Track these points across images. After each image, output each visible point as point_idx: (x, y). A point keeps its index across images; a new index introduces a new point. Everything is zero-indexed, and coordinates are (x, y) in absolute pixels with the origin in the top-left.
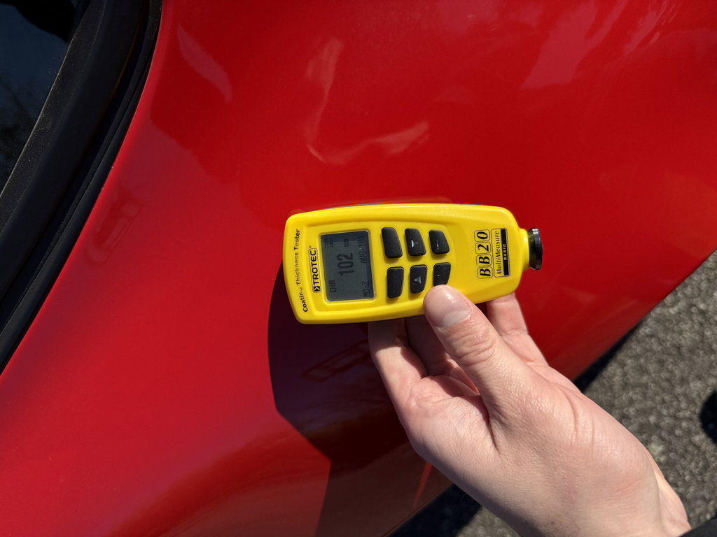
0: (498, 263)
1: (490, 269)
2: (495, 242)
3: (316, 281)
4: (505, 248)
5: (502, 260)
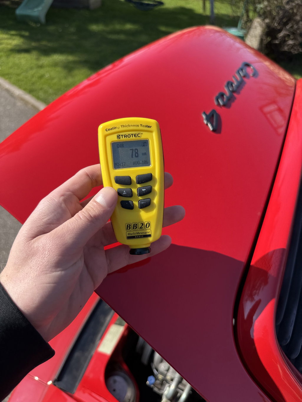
0: (134, 233)
1: (130, 229)
2: (145, 231)
3: (123, 136)
4: (141, 237)
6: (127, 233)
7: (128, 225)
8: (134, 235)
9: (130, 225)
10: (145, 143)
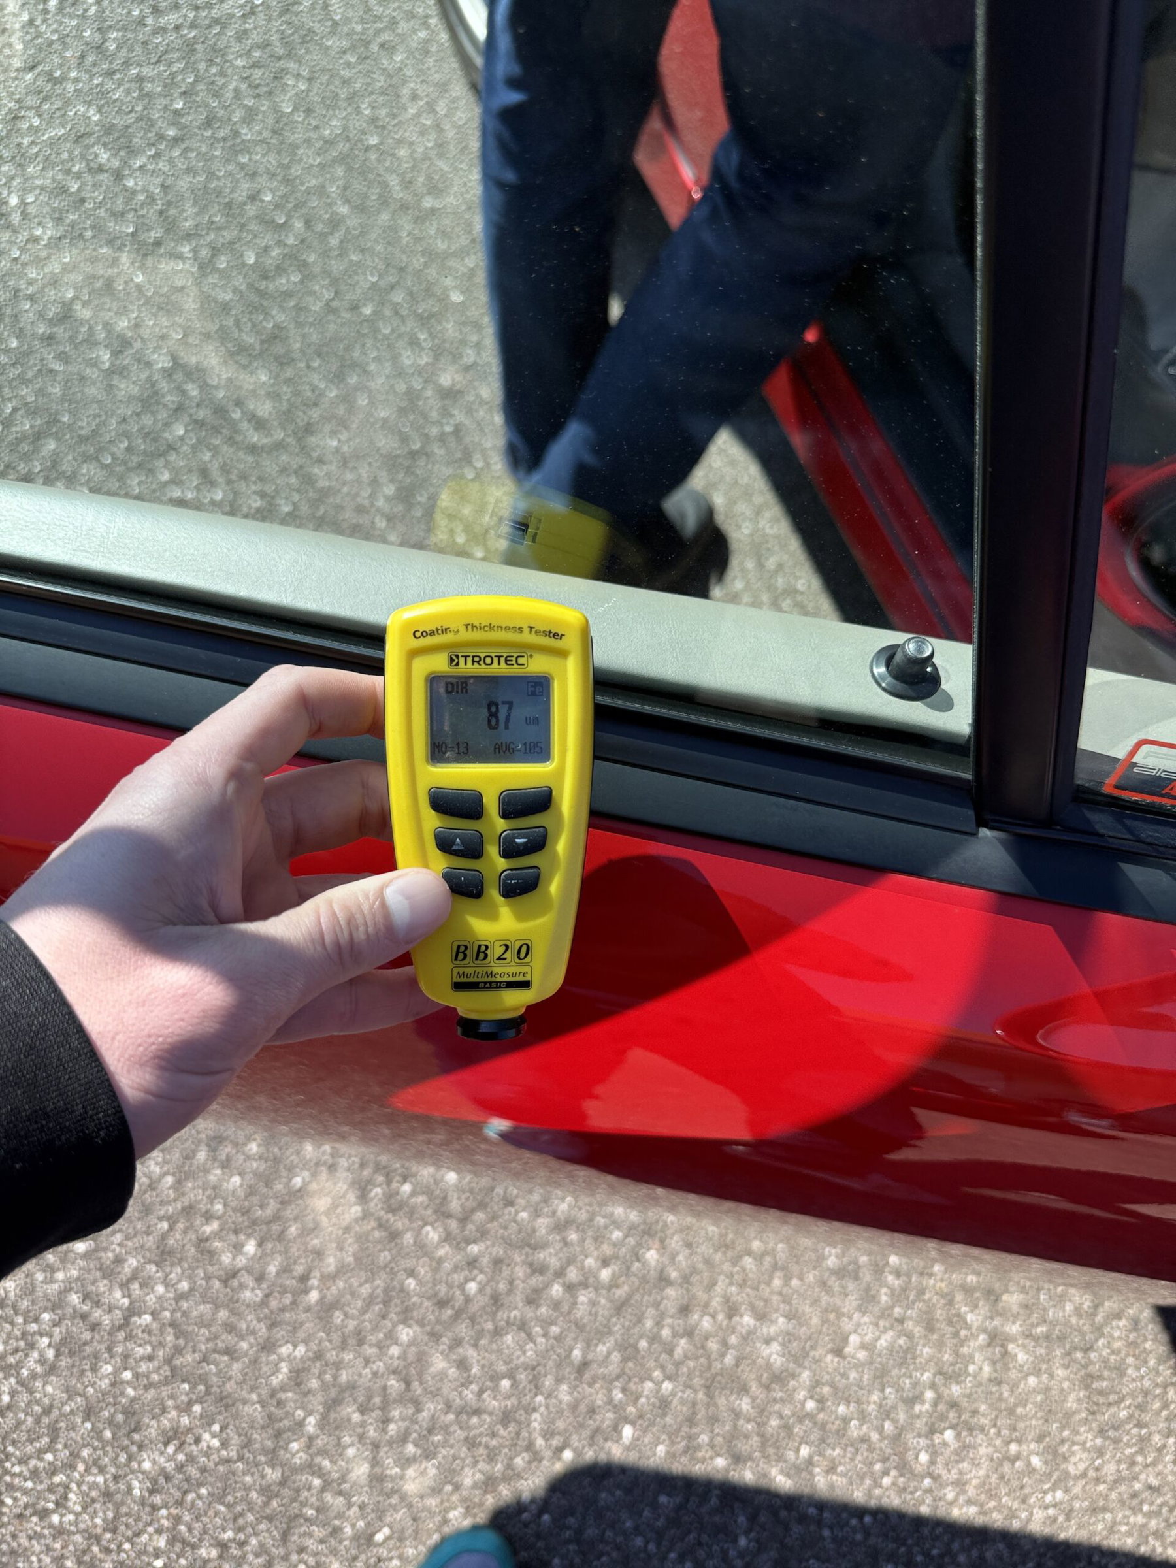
0: (476, 974)
1: (466, 961)
2: (510, 970)
3: (469, 660)
4: (498, 986)
5: (480, 980)
6: (456, 971)
7: (459, 947)
8: (476, 980)
9: (466, 947)
10: (540, 687)
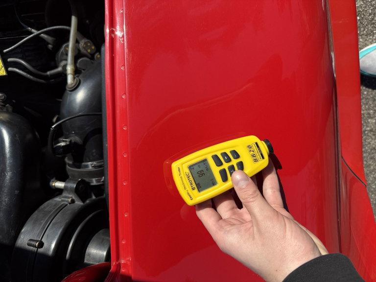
1: (257, 158)
2: (255, 148)
4: (259, 149)
5: (260, 154)
7: (255, 161)
10: (191, 168)
